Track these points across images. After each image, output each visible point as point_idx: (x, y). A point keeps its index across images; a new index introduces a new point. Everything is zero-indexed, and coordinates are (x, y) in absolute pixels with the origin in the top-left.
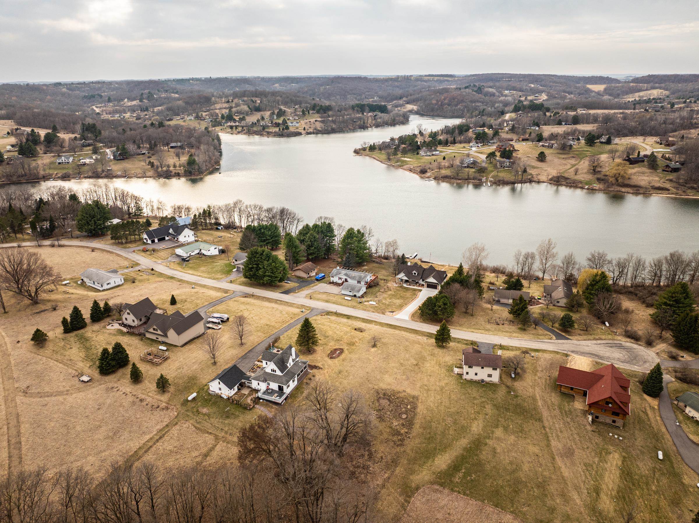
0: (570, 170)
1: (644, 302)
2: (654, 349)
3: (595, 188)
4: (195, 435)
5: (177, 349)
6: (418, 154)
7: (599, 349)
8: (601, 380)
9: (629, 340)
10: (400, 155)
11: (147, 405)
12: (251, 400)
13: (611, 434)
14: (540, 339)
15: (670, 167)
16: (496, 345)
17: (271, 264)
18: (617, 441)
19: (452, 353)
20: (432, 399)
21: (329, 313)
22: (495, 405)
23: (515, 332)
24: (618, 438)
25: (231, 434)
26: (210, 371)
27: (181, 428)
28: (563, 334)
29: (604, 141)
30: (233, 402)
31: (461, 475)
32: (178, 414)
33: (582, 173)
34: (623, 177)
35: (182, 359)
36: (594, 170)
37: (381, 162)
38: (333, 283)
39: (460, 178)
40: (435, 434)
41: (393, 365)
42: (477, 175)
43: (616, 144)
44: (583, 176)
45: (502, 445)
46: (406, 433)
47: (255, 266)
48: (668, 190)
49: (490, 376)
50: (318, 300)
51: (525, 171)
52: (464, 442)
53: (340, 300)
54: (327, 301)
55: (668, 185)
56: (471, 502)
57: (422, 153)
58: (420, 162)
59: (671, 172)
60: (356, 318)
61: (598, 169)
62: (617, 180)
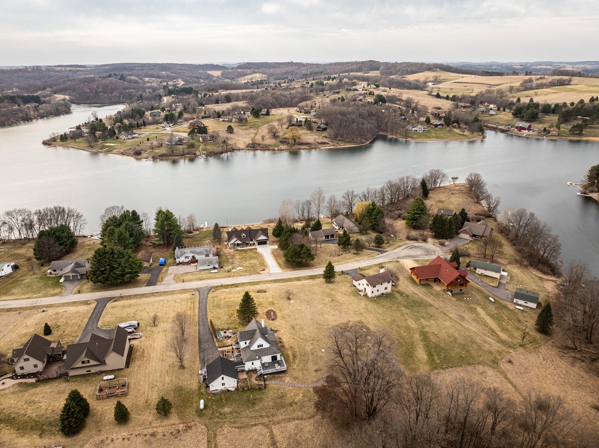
0: (256, 138)
1: (392, 217)
2: (429, 243)
3: (282, 148)
4: (244, 434)
5: (125, 371)
6: (117, 138)
7: (407, 252)
8: (442, 268)
9: (413, 242)
10: (100, 142)
11: (164, 436)
12: (256, 380)
13: (465, 298)
14: (373, 257)
15: (321, 128)
16: (356, 269)
17: (128, 261)
19: (340, 284)
20: (370, 318)
22: (405, 307)
23: (355, 257)
24: (469, 299)
25: (273, 415)
26: (186, 375)
27: (225, 436)
28: (380, 249)
29: (264, 113)
31: (436, 357)
32: (206, 426)
33: (267, 139)
34: (299, 138)
35: (143, 378)
36: (274, 135)
38: (180, 263)
39: (176, 154)
40: (398, 340)
41: (320, 307)
42: (190, 150)
43: (273, 115)
44: (269, 141)
45: (434, 328)
47: (108, 267)
48: (328, 144)
49: (386, 289)
50: (191, 280)
51: (225, 142)
52: (417, 336)
53: (210, 275)
54: (201, 279)
55: (326, 140)
56: (458, 370)
57: (121, 137)
58: (127, 146)
59: (322, 131)
60: (243, 284)
61: (276, 135)
62: (295, 141)
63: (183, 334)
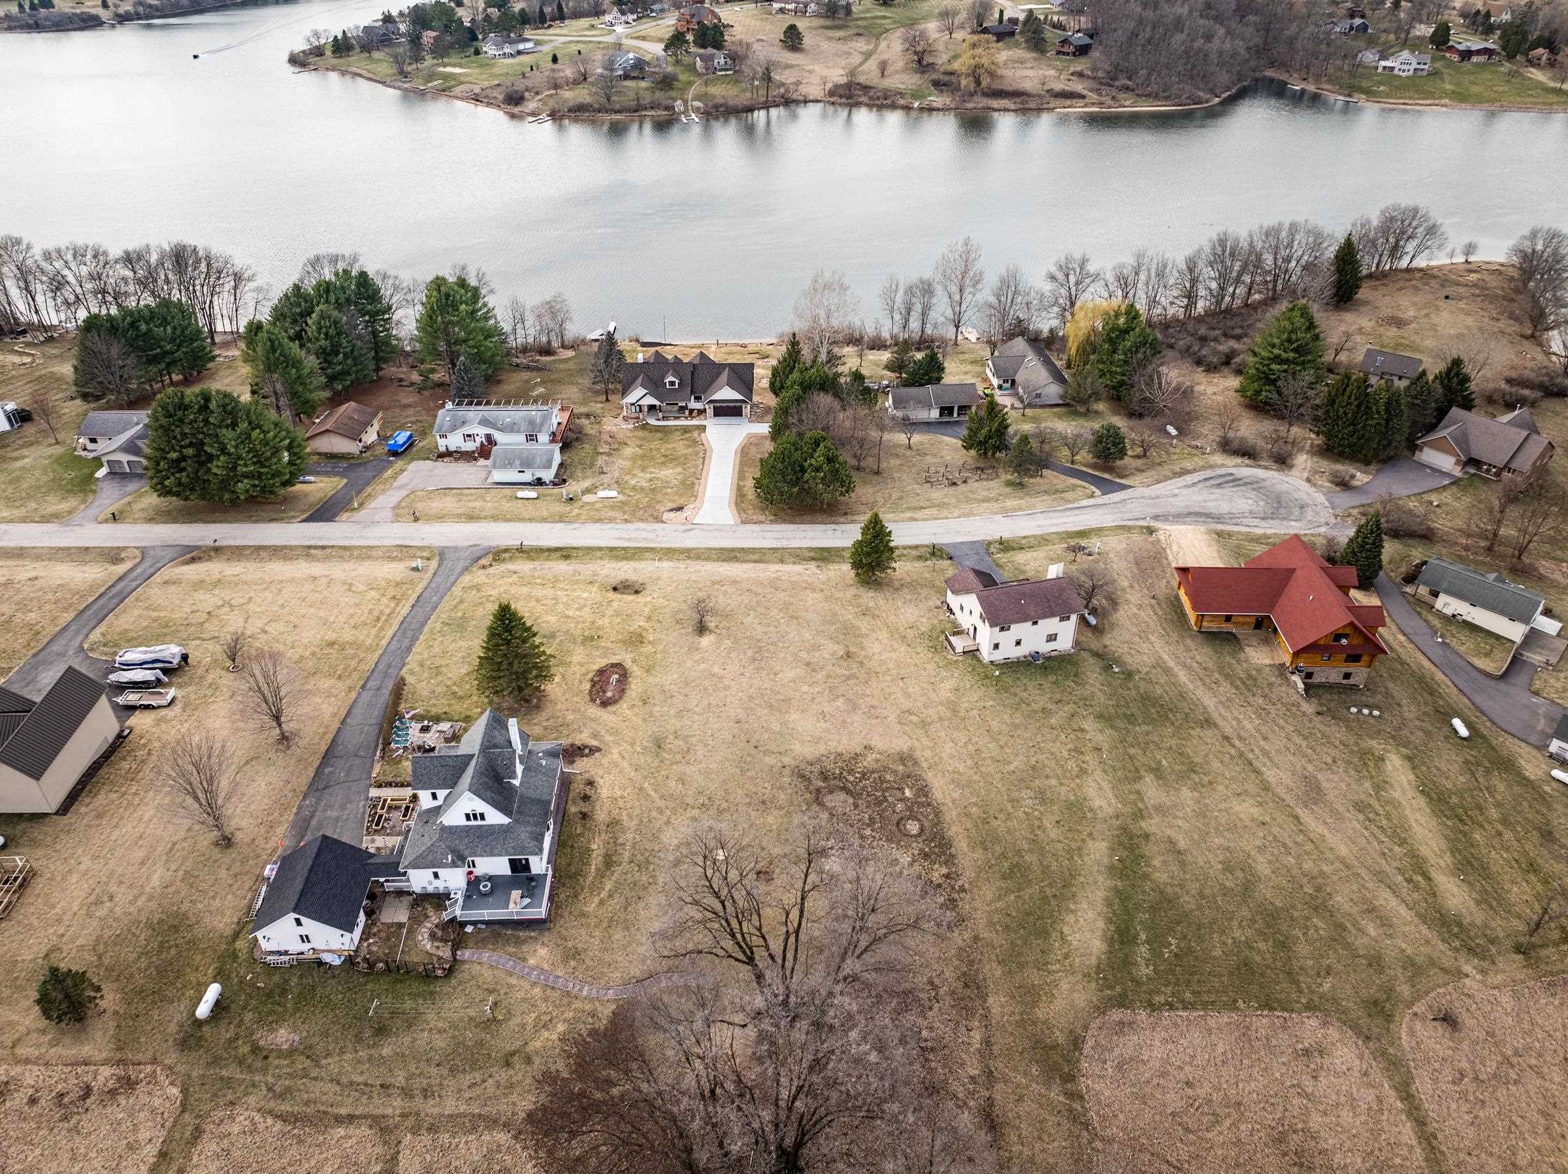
0: (865, 67)
1: (1199, 362)
2: (1294, 472)
3: (935, 105)
4: (294, 1152)
5: (47, 828)
6: (477, 52)
7: (1201, 498)
8: (1291, 583)
9: (1239, 460)
10: (429, 61)
11: (33, 1101)
12: (433, 936)
13: (1354, 710)
14: (1070, 502)
15: (1071, 43)
16: (990, 543)
17: (249, 437)
18: (1372, 721)
19: (906, 594)
20: (948, 747)
21: (499, 555)
22: (1100, 717)
23: (1006, 496)
24: (1371, 713)
25: (426, 1093)
26: (223, 873)
27: (225, 1143)
28: (1107, 476)
30: (371, 966)
31: (1144, 950)
32: (185, 1091)
33: (897, 72)
34: (992, 75)
35: (86, 862)
36: (920, 61)
37: (383, 83)
38: (449, 454)
39: (618, 107)
40: (1019, 853)
41: (790, 674)
42: (659, 95)
44: (901, 80)
45: (1180, 822)
46: (947, 876)
47: (190, 452)
48: (1083, 97)
49: (1052, 638)
50: (441, 518)
52: (1098, 851)
53: (507, 506)
54: (471, 517)
55: (1078, 86)
56: (1212, 1022)
57: (489, 49)
58: (493, 76)
59: (1074, 54)
60: (590, 552)
61: (928, 59)
62: (978, 82)
63: (277, 718)
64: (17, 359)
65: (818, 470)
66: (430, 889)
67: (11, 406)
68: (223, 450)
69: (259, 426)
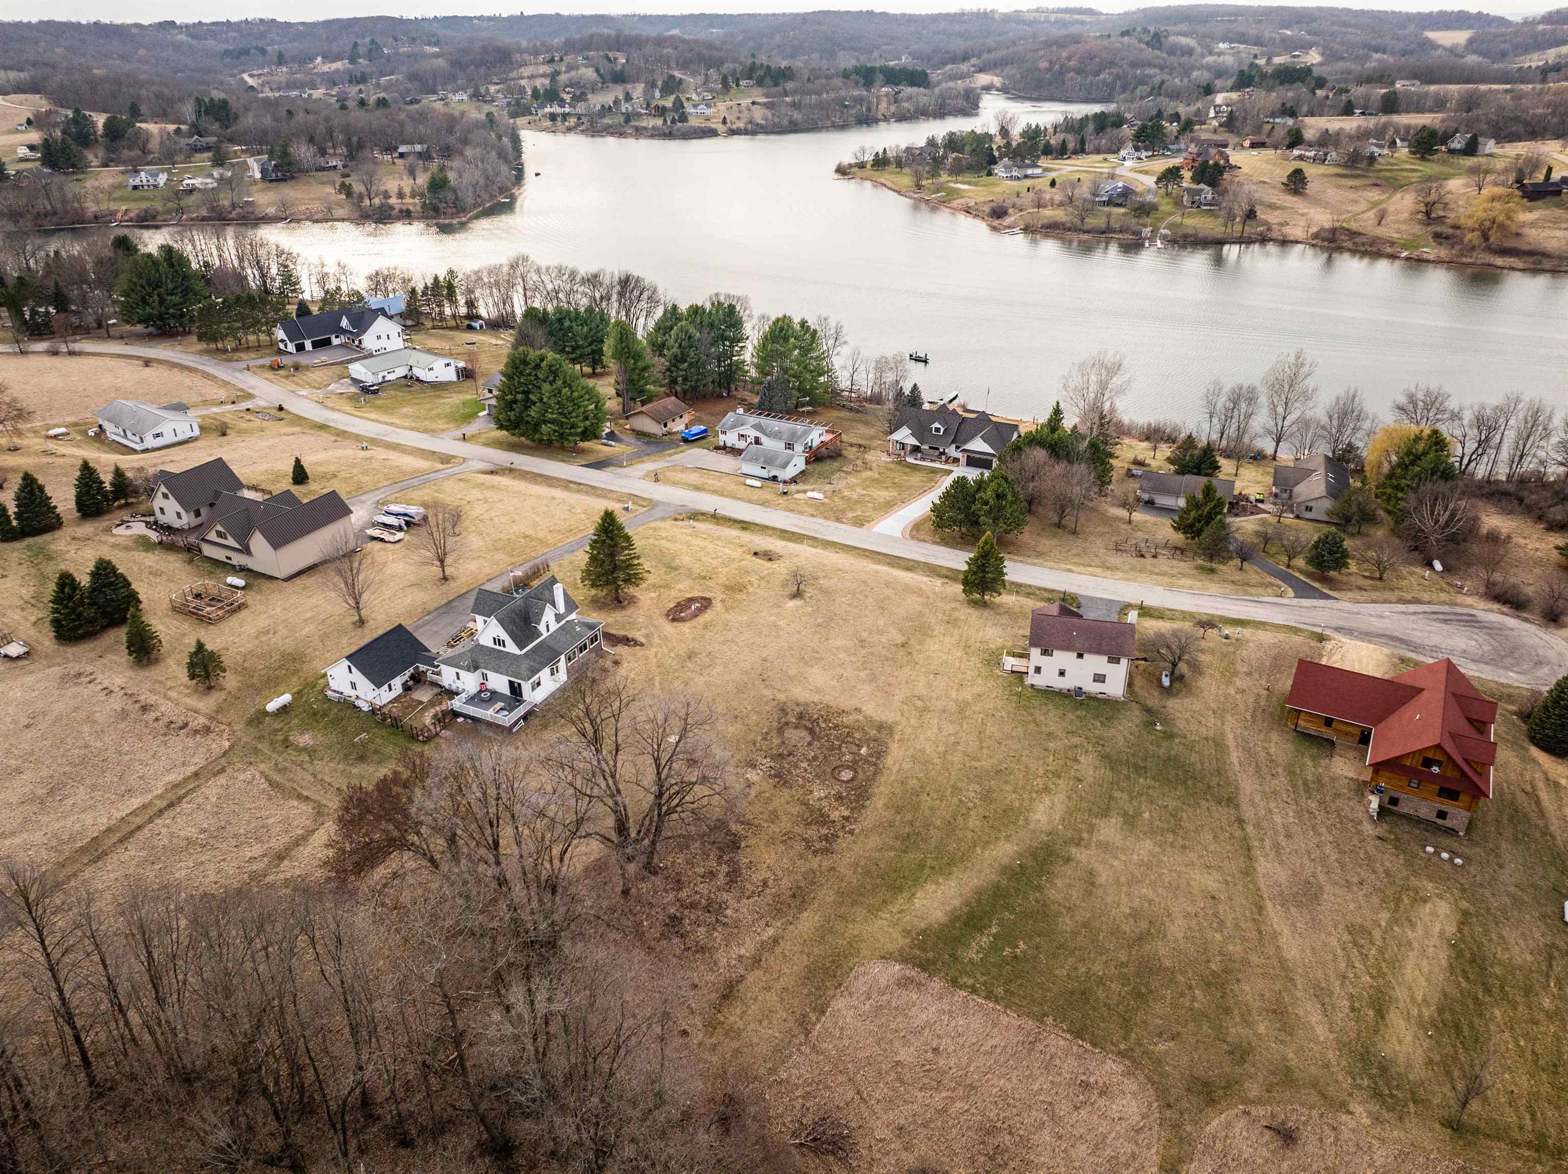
0: (1365, 216)
1: (1540, 518)
3: (1425, 256)
5: (273, 585)
6: (990, 174)
7: (1411, 626)
8: (1413, 702)
9: (1496, 606)
10: (944, 177)
11: (157, 719)
12: (435, 716)
13: (1430, 849)
18: (1447, 866)
19: (1004, 620)
20: (932, 732)
21: (695, 515)
22: (1105, 757)
23: (1184, 575)
24: (1451, 860)
27: (231, 782)
28: (1317, 585)
29: (1458, 146)
30: (384, 720)
31: (985, 940)
32: (232, 747)
33: (1397, 222)
35: (278, 610)
36: (1428, 214)
37: (899, 192)
38: (724, 448)
39: (1089, 228)
40: (927, 826)
41: (839, 643)
42: (1133, 222)
43: (1490, 155)
44: (1399, 228)
45: (1116, 863)
46: (846, 819)
47: (519, 397)
49: (1100, 678)
50: (675, 484)
51: (1251, 215)
52: (1005, 851)
53: (732, 487)
54: (697, 488)
56: (1004, 1020)
57: (999, 170)
58: (993, 193)
60: (764, 529)
61: (1439, 212)
62: (1485, 237)
63: (442, 561)
64: (494, 341)
65: (986, 503)
66: (454, 688)
67: (461, 364)
68: (541, 400)
69: (570, 387)
